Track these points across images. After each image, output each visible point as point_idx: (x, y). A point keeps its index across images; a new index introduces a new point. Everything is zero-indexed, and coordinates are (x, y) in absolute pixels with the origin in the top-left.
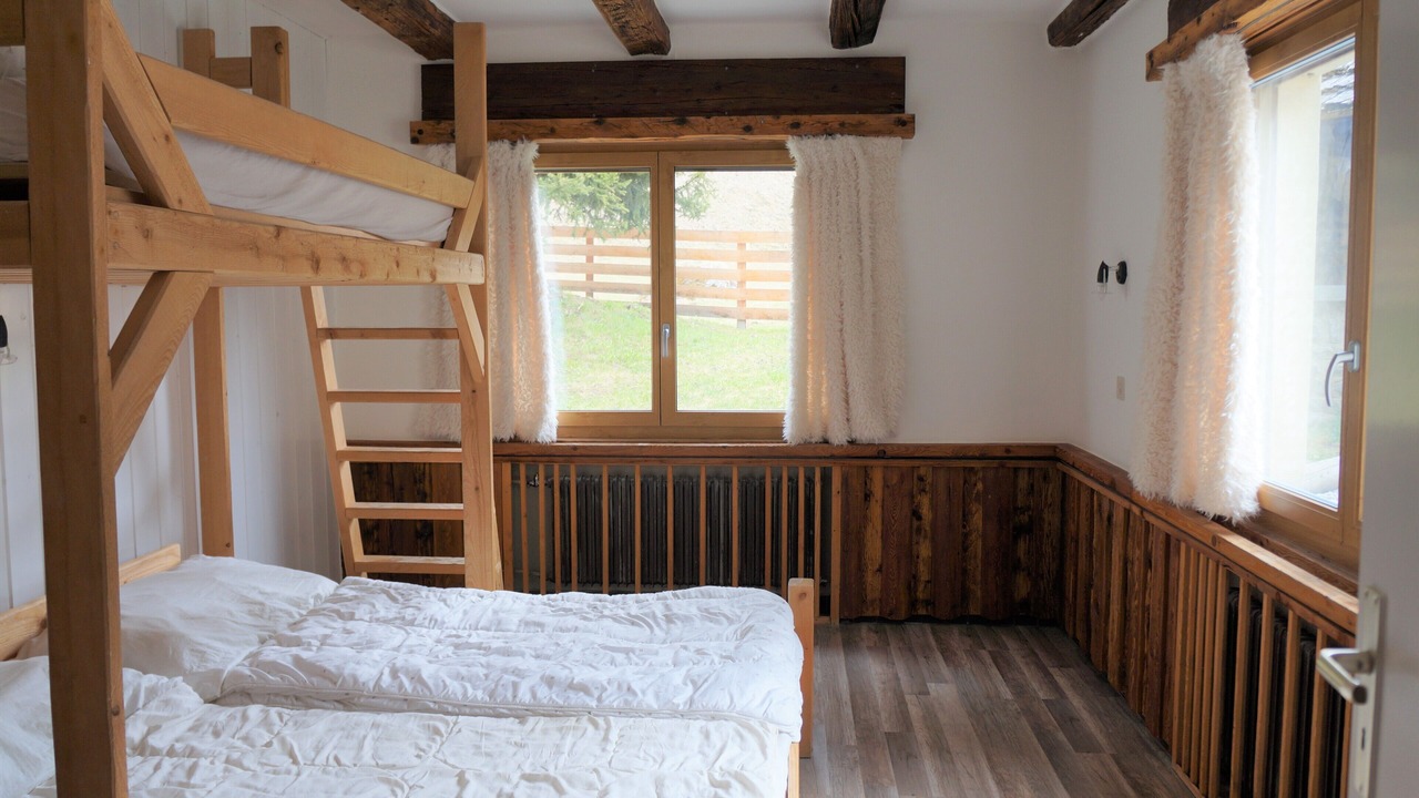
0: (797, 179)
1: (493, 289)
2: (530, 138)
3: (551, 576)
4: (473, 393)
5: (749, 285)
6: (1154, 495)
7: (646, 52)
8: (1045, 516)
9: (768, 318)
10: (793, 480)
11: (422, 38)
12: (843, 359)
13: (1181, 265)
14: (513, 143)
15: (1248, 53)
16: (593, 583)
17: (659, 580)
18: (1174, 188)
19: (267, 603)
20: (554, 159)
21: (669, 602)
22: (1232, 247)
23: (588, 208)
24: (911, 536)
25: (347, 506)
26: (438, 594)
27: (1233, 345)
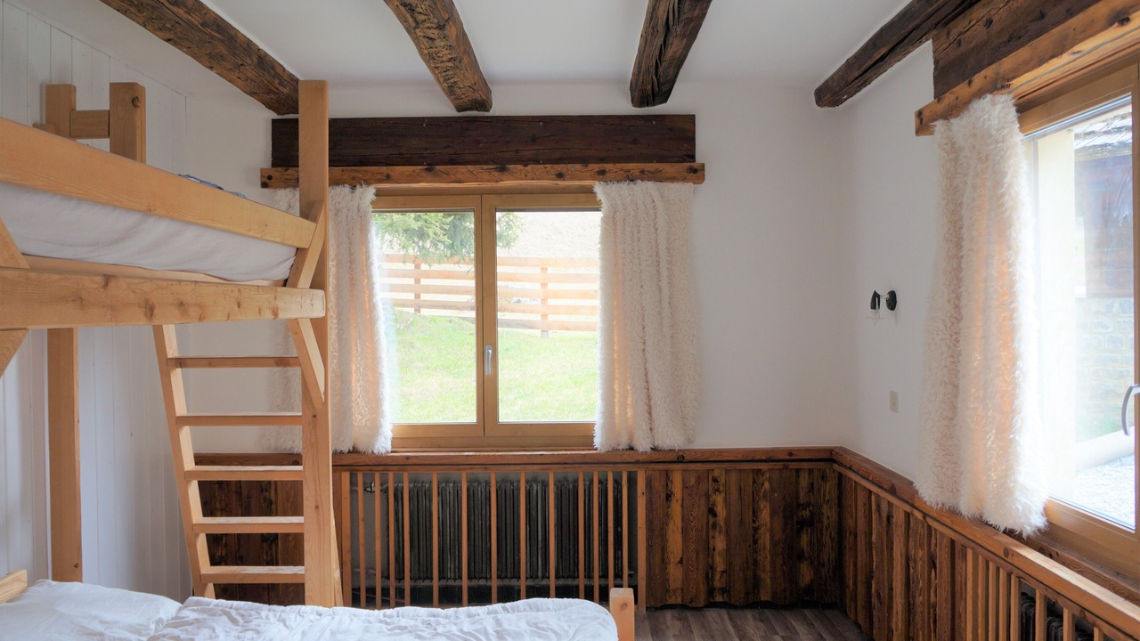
0: (603, 219)
1: (334, 316)
2: (368, 183)
3: (386, 574)
4: (314, 416)
5: (551, 302)
6: (940, 505)
7: (471, 109)
8: (824, 511)
9: (567, 329)
10: (603, 483)
11: (272, 96)
12: (646, 375)
13: (958, 297)
14: (353, 188)
15: (1018, 111)
16: (424, 579)
17: (484, 575)
18: (949, 230)
19: (107, 633)
20: (387, 201)
21: (499, 616)
22: (1012, 284)
23: (416, 240)
24: (708, 532)
25: (194, 522)
26: (278, 614)
27: (1017, 372)
